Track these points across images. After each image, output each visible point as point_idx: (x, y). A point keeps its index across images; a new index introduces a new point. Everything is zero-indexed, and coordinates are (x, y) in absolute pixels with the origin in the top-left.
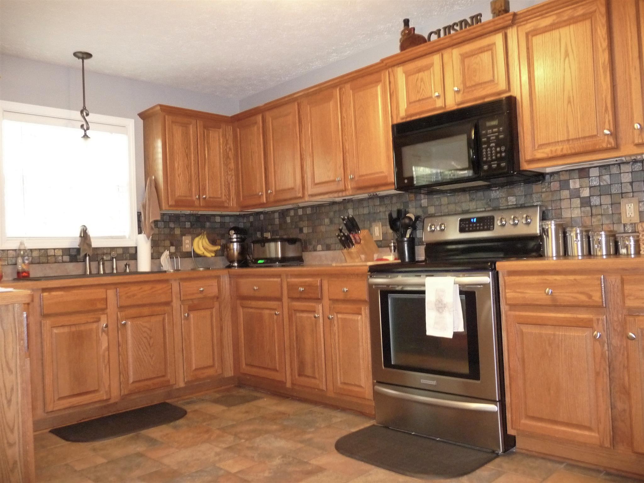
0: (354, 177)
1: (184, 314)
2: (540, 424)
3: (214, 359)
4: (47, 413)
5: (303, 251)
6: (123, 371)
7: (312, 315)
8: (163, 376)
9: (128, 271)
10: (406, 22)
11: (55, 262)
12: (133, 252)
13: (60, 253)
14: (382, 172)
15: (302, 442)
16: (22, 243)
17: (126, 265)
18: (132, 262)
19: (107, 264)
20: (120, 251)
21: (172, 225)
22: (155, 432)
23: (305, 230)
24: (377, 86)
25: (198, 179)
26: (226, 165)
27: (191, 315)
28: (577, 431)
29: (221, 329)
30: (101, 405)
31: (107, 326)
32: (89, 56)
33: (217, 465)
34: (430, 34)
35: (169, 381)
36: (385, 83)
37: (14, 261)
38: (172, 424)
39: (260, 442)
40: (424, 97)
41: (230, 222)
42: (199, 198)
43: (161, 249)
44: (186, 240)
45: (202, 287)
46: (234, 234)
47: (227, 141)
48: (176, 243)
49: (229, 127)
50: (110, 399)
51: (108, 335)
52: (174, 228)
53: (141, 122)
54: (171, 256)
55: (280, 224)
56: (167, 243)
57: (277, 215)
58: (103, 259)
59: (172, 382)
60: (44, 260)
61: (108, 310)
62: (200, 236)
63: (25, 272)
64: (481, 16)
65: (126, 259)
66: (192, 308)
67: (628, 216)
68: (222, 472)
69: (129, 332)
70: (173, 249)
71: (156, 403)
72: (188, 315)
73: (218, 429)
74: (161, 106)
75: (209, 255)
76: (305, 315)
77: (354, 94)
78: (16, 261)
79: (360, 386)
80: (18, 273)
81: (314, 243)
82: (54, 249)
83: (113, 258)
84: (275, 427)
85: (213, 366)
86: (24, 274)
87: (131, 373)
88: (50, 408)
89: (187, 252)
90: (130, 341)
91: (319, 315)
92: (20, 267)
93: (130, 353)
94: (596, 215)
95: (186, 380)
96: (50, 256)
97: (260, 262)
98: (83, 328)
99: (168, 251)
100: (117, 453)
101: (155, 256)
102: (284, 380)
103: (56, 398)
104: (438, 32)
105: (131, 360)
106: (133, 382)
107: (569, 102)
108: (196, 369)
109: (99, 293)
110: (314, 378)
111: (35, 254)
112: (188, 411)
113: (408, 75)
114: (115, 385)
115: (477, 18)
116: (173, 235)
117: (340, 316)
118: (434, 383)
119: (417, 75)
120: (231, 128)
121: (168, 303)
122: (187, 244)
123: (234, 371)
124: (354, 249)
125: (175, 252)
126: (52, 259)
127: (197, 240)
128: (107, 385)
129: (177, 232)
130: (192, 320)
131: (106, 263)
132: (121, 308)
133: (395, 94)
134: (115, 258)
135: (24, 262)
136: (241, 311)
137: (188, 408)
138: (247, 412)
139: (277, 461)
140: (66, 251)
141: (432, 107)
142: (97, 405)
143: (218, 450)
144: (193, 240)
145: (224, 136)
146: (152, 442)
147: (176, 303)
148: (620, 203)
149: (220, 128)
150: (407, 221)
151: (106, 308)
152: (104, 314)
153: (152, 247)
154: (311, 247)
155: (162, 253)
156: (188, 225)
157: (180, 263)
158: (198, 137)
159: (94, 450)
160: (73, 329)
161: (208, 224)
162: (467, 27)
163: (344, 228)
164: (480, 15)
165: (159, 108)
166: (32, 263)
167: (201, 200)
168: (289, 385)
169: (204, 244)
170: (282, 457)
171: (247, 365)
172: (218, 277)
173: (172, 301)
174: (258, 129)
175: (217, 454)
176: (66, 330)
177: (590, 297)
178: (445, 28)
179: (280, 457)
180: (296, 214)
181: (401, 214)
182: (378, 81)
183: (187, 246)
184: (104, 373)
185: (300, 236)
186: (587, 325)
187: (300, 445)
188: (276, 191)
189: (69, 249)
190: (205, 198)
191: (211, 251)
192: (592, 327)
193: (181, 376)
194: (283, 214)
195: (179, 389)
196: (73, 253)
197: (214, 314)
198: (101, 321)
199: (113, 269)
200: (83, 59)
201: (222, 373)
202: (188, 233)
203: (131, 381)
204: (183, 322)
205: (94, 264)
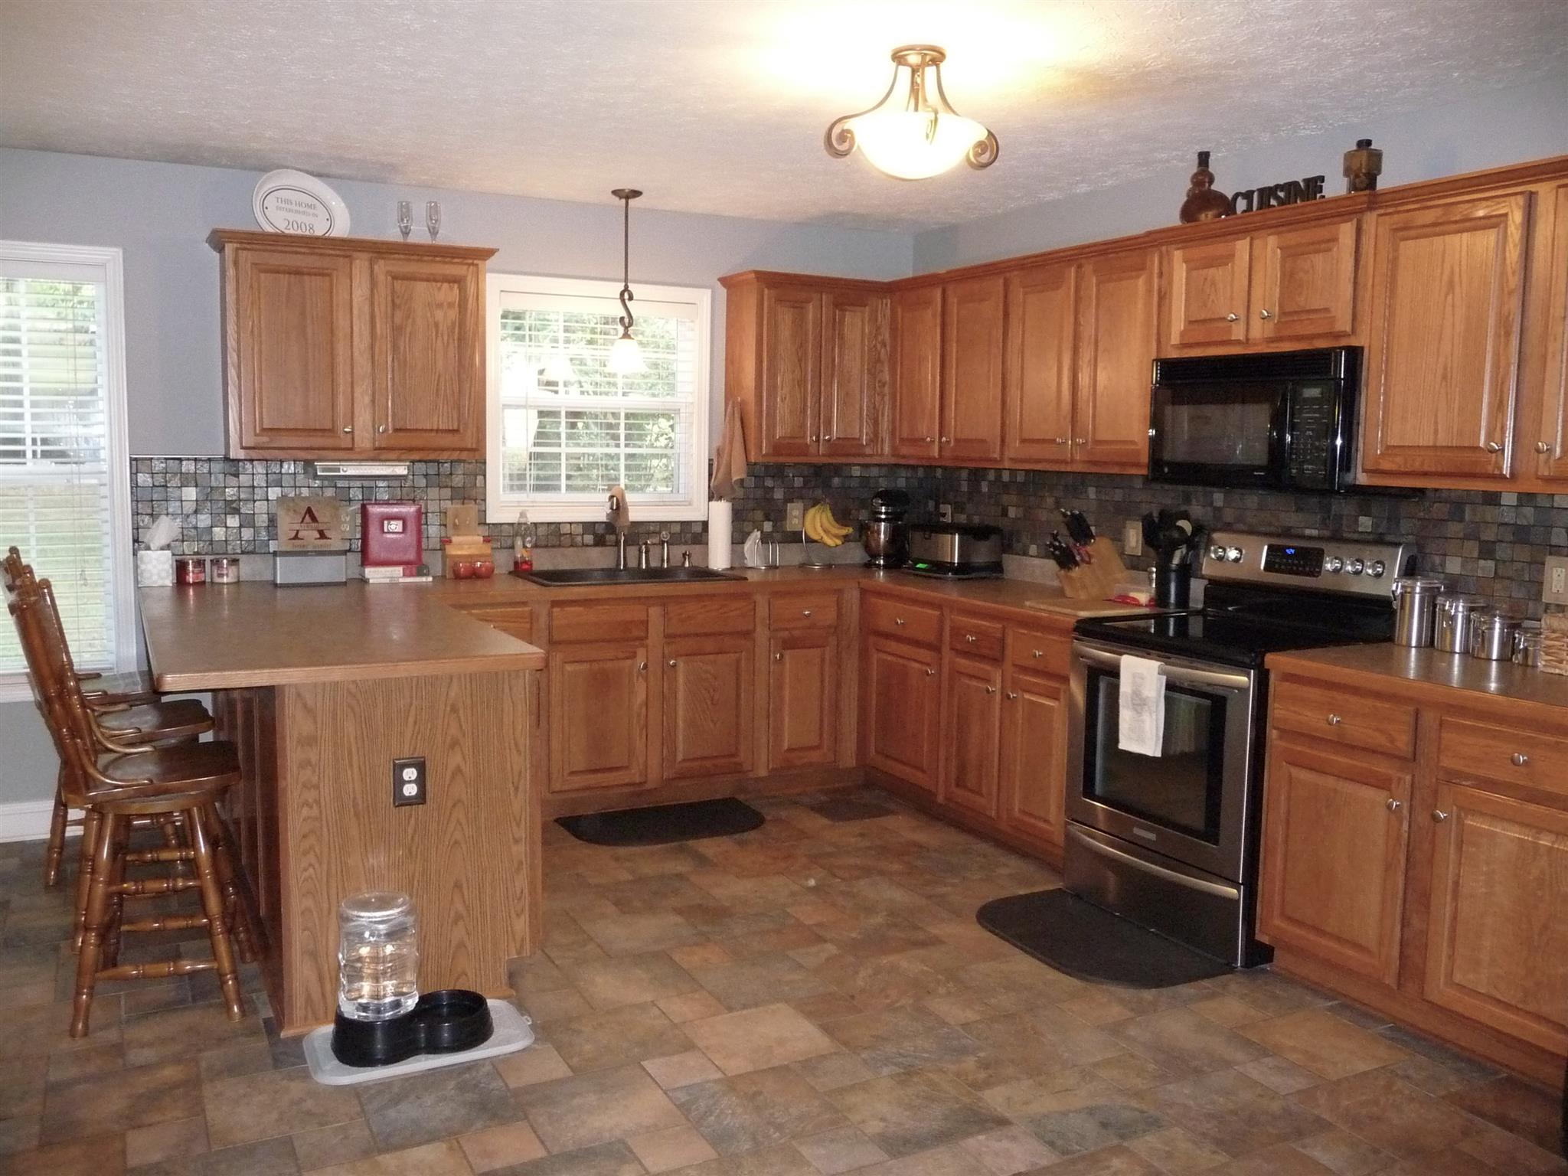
0: (1086, 442)
1: (775, 653)
2: (1298, 931)
3: (821, 735)
4: (553, 792)
5: (1004, 552)
6: (668, 739)
7: (982, 685)
8: (732, 756)
9: (687, 565)
10: (1204, 158)
11: (572, 546)
12: (698, 529)
13: (580, 530)
14: (1133, 442)
15: (929, 897)
16: (522, 514)
17: (684, 555)
18: (695, 549)
19: (655, 551)
20: (677, 529)
21: (769, 483)
22: (709, 846)
23: (1012, 512)
24: (1138, 277)
25: (817, 405)
26: (873, 374)
27: (787, 658)
28: (1351, 952)
29: (838, 686)
30: (632, 789)
31: (646, 667)
32: (636, 194)
33: (788, 910)
34: (1237, 195)
35: (741, 764)
36: (1152, 273)
37: (509, 542)
38: (737, 836)
39: (865, 888)
40: (1213, 317)
41: (880, 477)
42: (818, 440)
43: (747, 526)
44: (794, 510)
45: (807, 609)
46: (882, 505)
47: (878, 328)
48: (776, 515)
49: (884, 301)
50: (645, 782)
51: (646, 680)
52: (773, 488)
53: (723, 292)
54: (765, 539)
55: (970, 493)
56: (759, 515)
57: (964, 474)
58: (646, 544)
59: (747, 767)
60: (554, 541)
61: (649, 641)
62: (817, 507)
63: (526, 562)
64: (1323, 181)
65: (686, 543)
66: (789, 644)
67: (1554, 590)
68: (792, 921)
69: (681, 679)
70: (768, 526)
71: (718, 796)
72: (782, 656)
73: (806, 855)
74: (757, 272)
75: (830, 542)
76: (974, 683)
77: (1098, 285)
78: (513, 543)
79: (1046, 821)
80: (516, 563)
81: (1025, 539)
82: (571, 523)
83: (663, 543)
84: (896, 867)
85: (818, 747)
86: (525, 567)
87: (681, 747)
88: (557, 786)
89: (794, 533)
90: (681, 695)
91: (996, 688)
92: (520, 553)
93: (681, 713)
94: (1502, 578)
95: (771, 767)
96: (564, 534)
97: (920, 566)
98: (609, 665)
99: (759, 533)
100: (648, 868)
101: (738, 539)
102: (934, 790)
103: (566, 773)
104: (1248, 196)
105: (681, 723)
106: (684, 760)
107: (1444, 377)
108: (790, 750)
109: (636, 613)
110: (981, 795)
111: (541, 531)
112: (768, 818)
113: (1193, 266)
114: (654, 762)
115: (1314, 185)
116: (770, 500)
117: (1027, 696)
118: (1152, 836)
119: (1206, 270)
120: (889, 301)
121: (748, 634)
122: (795, 517)
123: (857, 760)
124: (1076, 572)
125: (772, 532)
126: (566, 540)
127: (812, 512)
128: (641, 760)
129: (779, 495)
130: (788, 665)
131: (651, 548)
132: (670, 637)
133: (1167, 296)
134: (667, 542)
135: (525, 547)
136: (875, 657)
137: (769, 814)
138: (862, 835)
139: (878, 919)
140: (589, 527)
141: (1225, 338)
142: (626, 790)
143: (795, 888)
144: (805, 510)
145: (874, 319)
146: (702, 861)
147: (762, 634)
148: (1543, 564)
149: (865, 306)
150: (1176, 535)
151: (647, 638)
152: (642, 646)
153: (733, 522)
154: (1018, 546)
155: (749, 534)
156: (798, 482)
157: (778, 554)
158: (823, 325)
159: (617, 859)
160: (596, 666)
161: (836, 481)
162: (1298, 201)
163: (1064, 531)
164: (1322, 179)
165: (753, 275)
166: (536, 546)
167: (821, 441)
168: (940, 799)
169: (825, 520)
170: (888, 915)
171: (876, 751)
172: (840, 592)
173: (754, 630)
174: (934, 316)
175: (793, 894)
176: (585, 667)
177: (1392, 741)
178: (1261, 191)
179: (885, 913)
180: (999, 477)
181: (1167, 518)
182: (1141, 268)
183: (795, 521)
184: (638, 742)
185: (1002, 523)
186: (1382, 783)
187: (924, 902)
188: (957, 440)
189: (594, 523)
190: (829, 440)
191: (836, 536)
192: (1389, 790)
193: (764, 758)
194: (977, 474)
195: (758, 779)
196: (600, 530)
197: (827, 657)
198: (638, 657)
199: (663, 560)
200: (627, 198)
201: (835, 762)
202: (797, 498)
203: (680, 757)
204: (772, 668)
205: (633, 551)
